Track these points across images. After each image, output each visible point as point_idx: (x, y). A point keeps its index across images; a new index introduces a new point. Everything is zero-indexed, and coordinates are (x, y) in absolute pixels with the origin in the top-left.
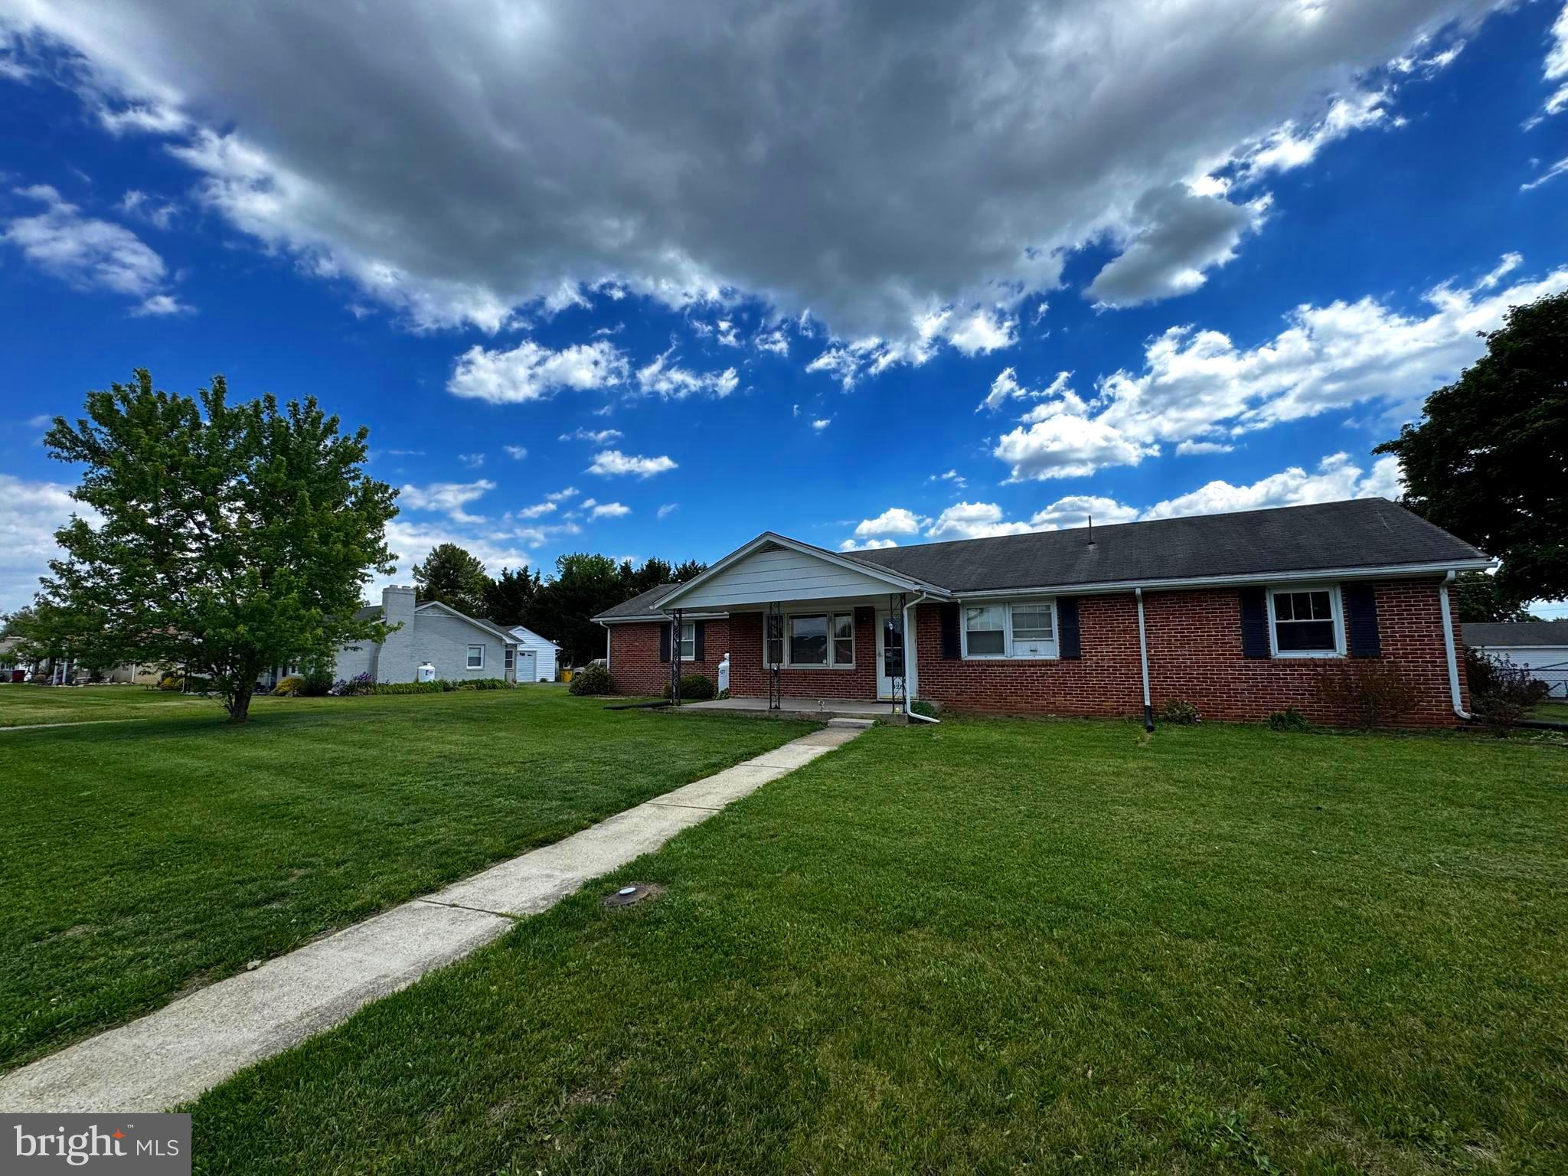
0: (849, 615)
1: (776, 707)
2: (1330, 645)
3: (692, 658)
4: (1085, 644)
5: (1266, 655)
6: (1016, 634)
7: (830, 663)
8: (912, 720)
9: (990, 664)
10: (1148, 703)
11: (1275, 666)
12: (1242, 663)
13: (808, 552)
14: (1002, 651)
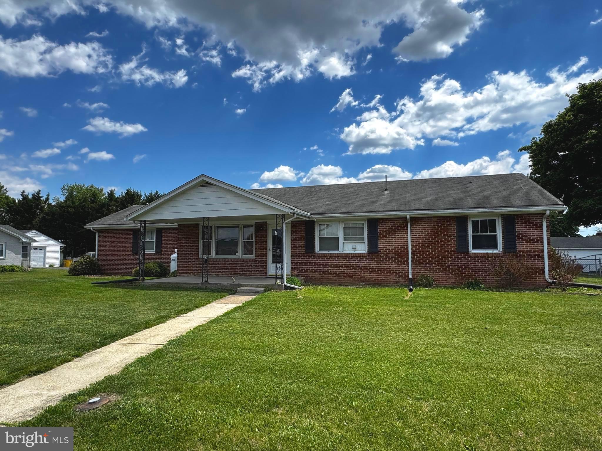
0: (252, 226)
1: (206, 281)
2: (495, 247)
3: (153, 252)
4: (380, 245)
5: (466, 251)
6: (345, 239)
7: (240, 255)
8: (286, 288)
9: (331, 255)
10: (410, 276)
11: (471, 257)
12: (456, 255)
13: (227, 188)
14: (337, 249)
